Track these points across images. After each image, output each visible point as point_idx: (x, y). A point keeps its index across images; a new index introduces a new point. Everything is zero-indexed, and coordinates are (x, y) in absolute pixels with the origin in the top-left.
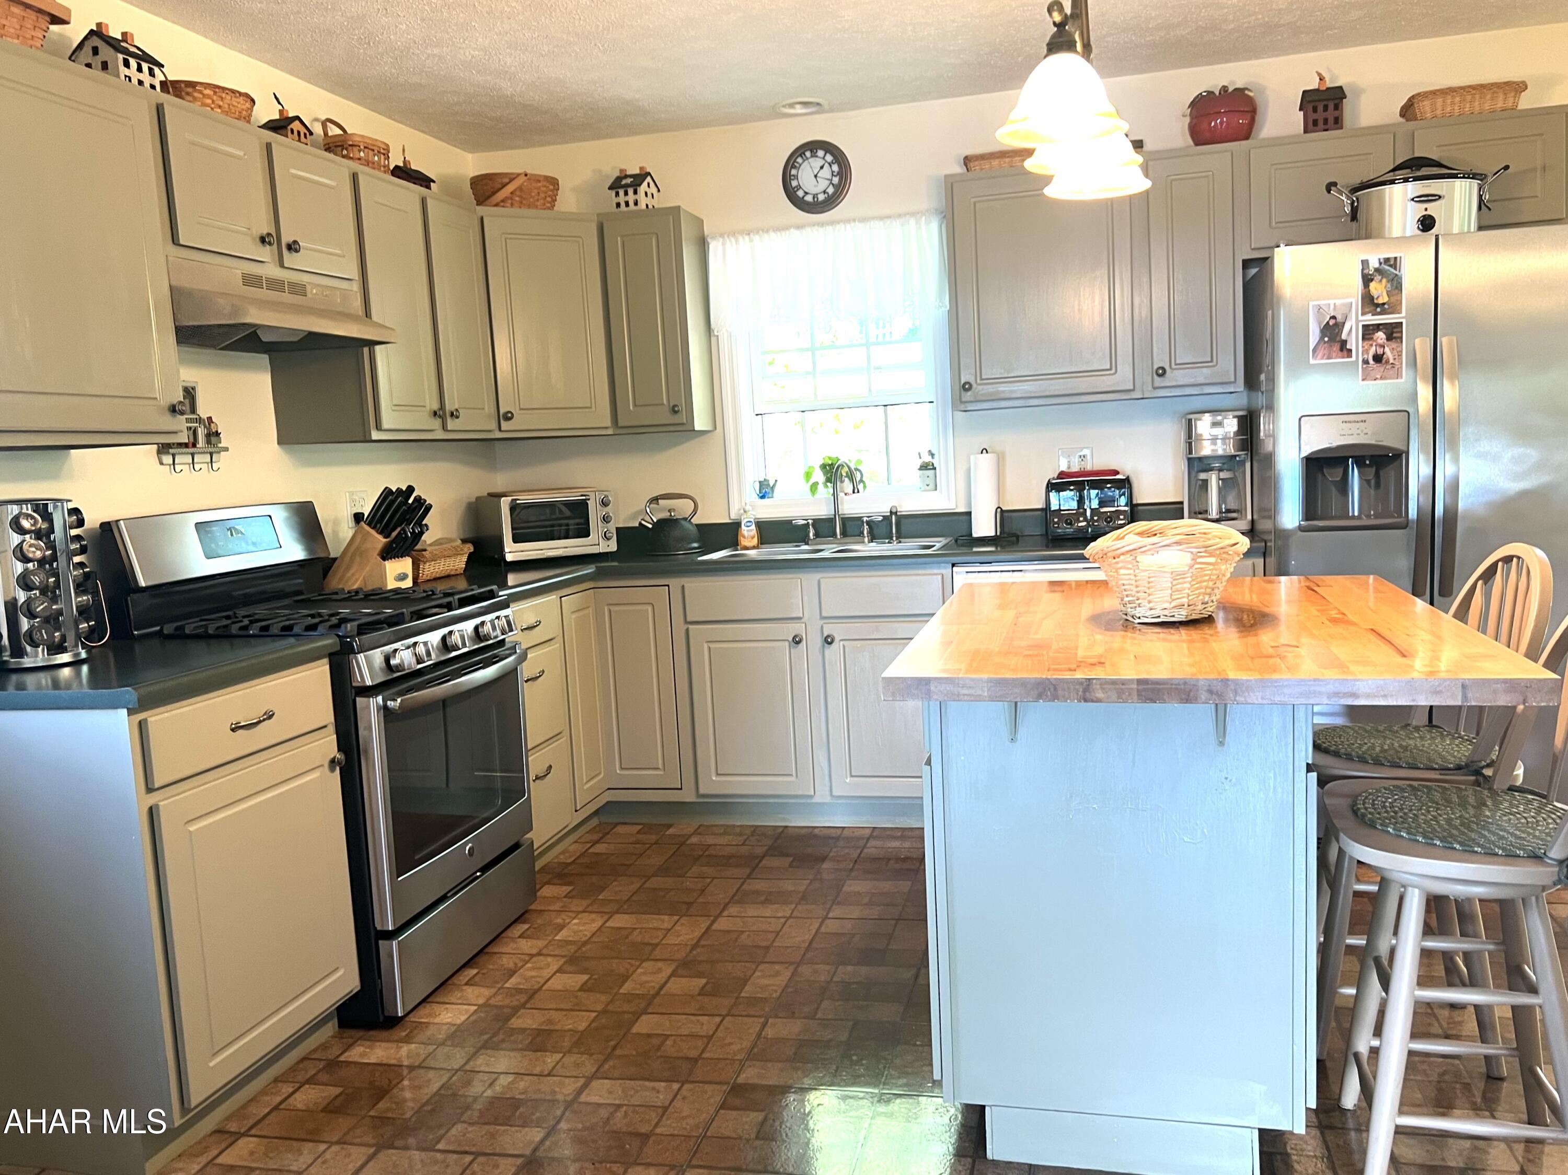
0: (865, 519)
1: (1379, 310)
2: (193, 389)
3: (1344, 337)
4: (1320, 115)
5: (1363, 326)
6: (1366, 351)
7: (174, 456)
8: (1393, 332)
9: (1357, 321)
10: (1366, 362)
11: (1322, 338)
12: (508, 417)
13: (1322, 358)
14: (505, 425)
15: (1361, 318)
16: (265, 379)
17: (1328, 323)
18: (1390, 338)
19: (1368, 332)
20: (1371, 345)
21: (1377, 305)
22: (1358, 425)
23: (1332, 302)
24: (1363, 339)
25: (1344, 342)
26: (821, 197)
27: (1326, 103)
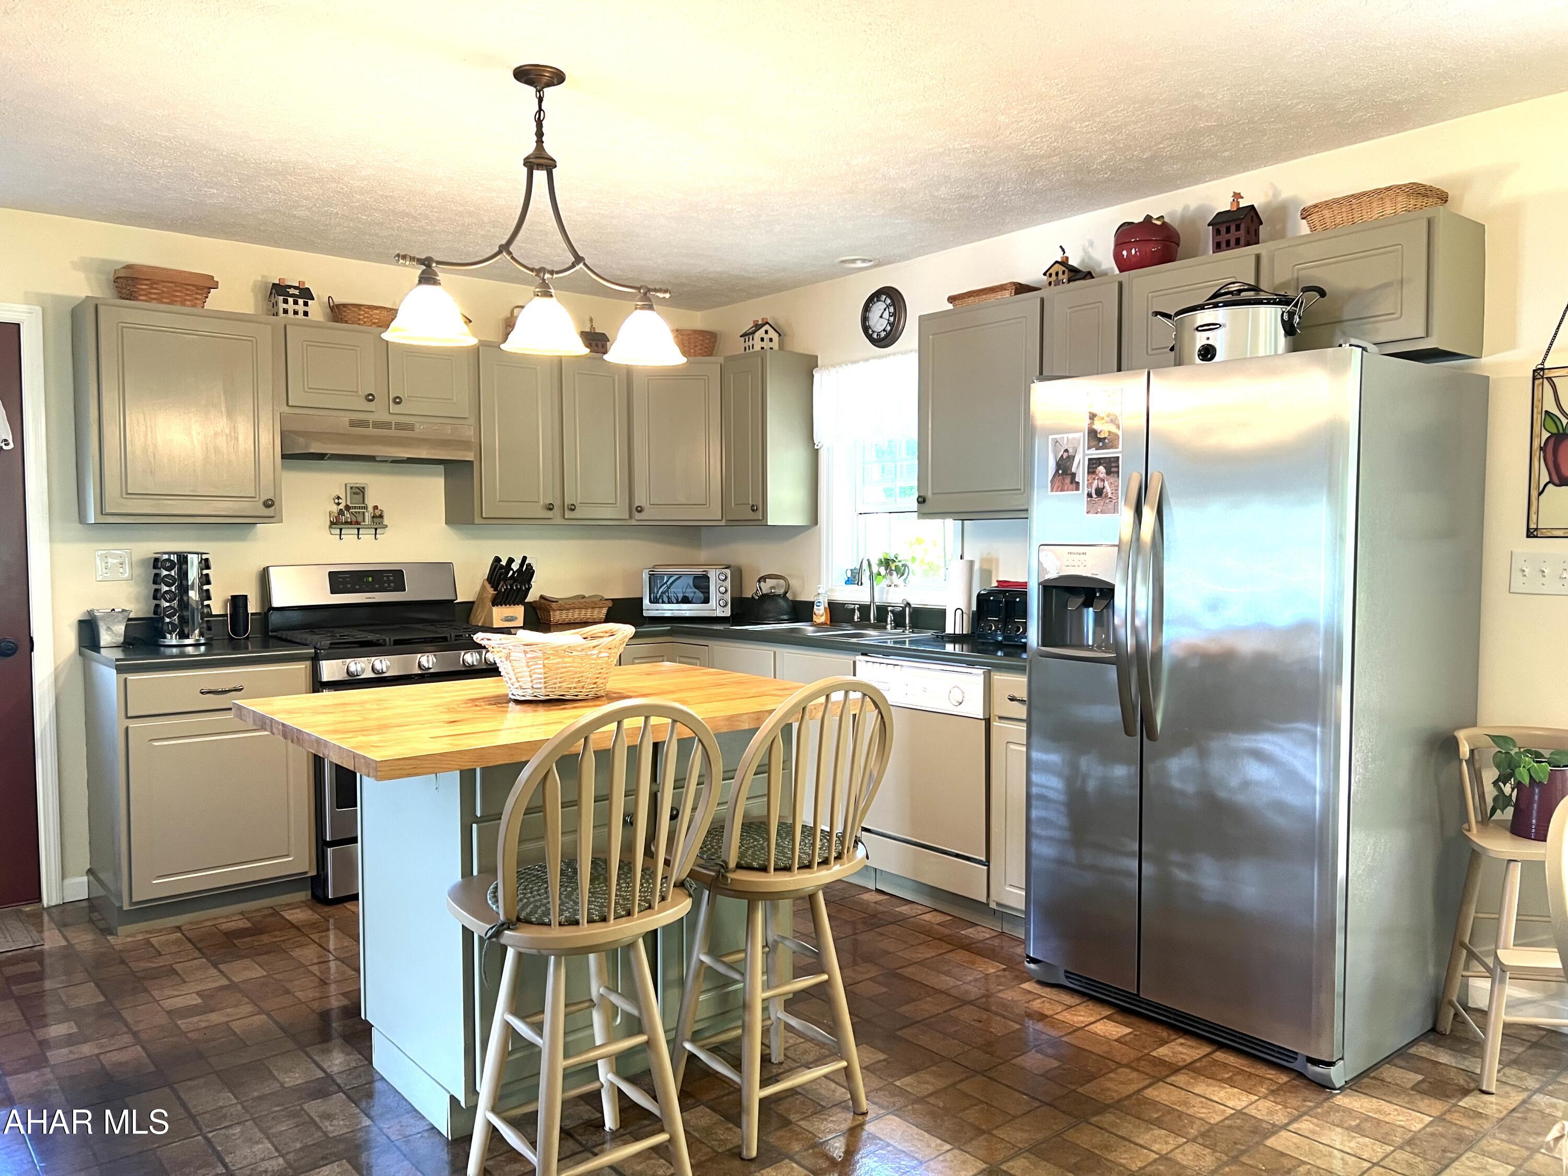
0: (889, 608)
1: (1101, 444)
2: (363, 488)
3: (1073, 470)
4: (1224, 237)
5: (1090, 459)
6: (1090, 485)
7: (341, 529)
8: (1111, 466)
9: (1084, 455)
10: (1090, 495)
11: (1057, 471)
12: (640, 510)
13: (1057, 491)
14: (638, 516)
15: (1087, 452)
16: (441, 481)
17: (1062, 456)
18: (1109, 473)
19: (1093, 464)
20: (1094, 479)
21: (1100, 440)
22: (1078, 557)
23: (1065, 436)
24: (1089, 473)
25: (1074, 475)
26: (883, 334)
27: (1228, 225)
